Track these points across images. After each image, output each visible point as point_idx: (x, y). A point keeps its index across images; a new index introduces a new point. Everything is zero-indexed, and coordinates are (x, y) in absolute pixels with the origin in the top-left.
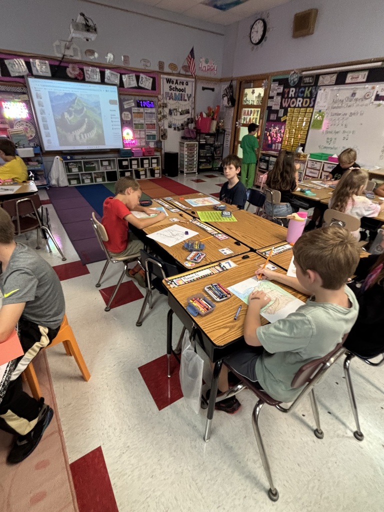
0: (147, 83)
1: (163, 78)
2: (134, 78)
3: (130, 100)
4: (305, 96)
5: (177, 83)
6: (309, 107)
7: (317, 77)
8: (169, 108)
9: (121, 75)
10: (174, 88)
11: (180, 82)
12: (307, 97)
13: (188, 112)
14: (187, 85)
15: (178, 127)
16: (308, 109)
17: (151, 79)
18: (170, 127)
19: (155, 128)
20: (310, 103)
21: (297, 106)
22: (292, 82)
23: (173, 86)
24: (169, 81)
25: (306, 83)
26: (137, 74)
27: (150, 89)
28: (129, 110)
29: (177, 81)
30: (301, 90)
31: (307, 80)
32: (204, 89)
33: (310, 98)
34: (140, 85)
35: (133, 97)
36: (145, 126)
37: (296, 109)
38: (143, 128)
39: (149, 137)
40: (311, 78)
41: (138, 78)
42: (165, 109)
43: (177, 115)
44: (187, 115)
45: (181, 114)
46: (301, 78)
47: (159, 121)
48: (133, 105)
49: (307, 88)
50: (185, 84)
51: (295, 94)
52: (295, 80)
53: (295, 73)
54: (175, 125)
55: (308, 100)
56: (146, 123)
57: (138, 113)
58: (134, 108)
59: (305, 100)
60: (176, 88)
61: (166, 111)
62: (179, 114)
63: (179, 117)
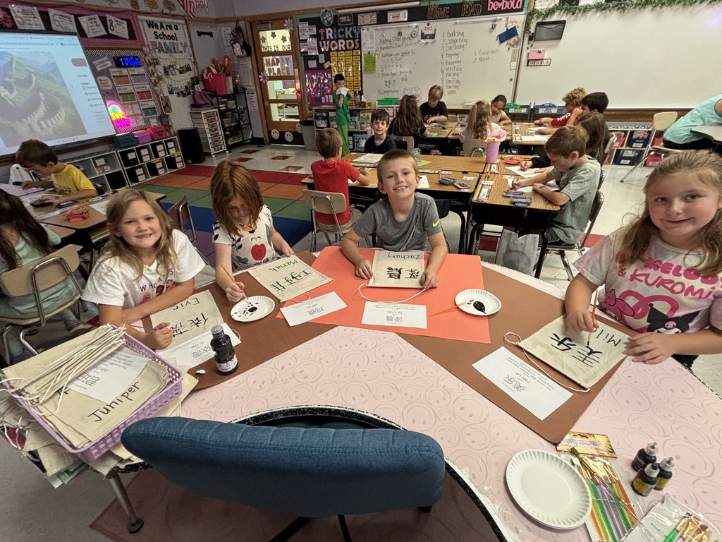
0: (121, 30)
1: (142, 20)
2: (99, 22)
3: (102, 57)
4: (347, 37)
5: (162, 27)
6: (354, 49)
7: (355, 15)
8: (163, 65)
9: (76, 17)
10: (160, 35)
11: (167, 26)
12: (349, 38)
13: (189, 69)
14: (177, 29)
15: (182, 92)
16: (355, 52)
17: (125, 23)
18: (171, 93)
19: (151, 97)
20: (355, 45)
21: (340, 49)
22: (326, 22)
23: (159, 32)
24: (151, 24)
25: (344, 23)
26: (102, 15)
27: (128, 38)
28: (106, 72)
29: (161, 24)
30: (339, 31)
31: (344, 19)
32: (200, 34)
33: (354, 39)
34: (110, 32)
35: (106, 52)
36: (137, 96)
37: (339, 53)
38: (135, 99)
39: (147, 111)
40: (348, 17)
41: (103, 20)
42: (157, 66)
43: (176, 74)
44: (188, 73)
45: (181, 73)
46: (336, 18)
47: (155, 86)
48: (109, 64)
49: (346, 29)
50: (173, 27)
51: (333, 35)
52: (329, 20)
53: (326, 11)
54: (177, 89)
55: (352, 41)
56: (137, 90)
57: (120, 76)
58: (113, 70)
59: (348, 41)
60: (164, 35)
61: (160, 69)
62: (177, 72)
63: (179, 77)
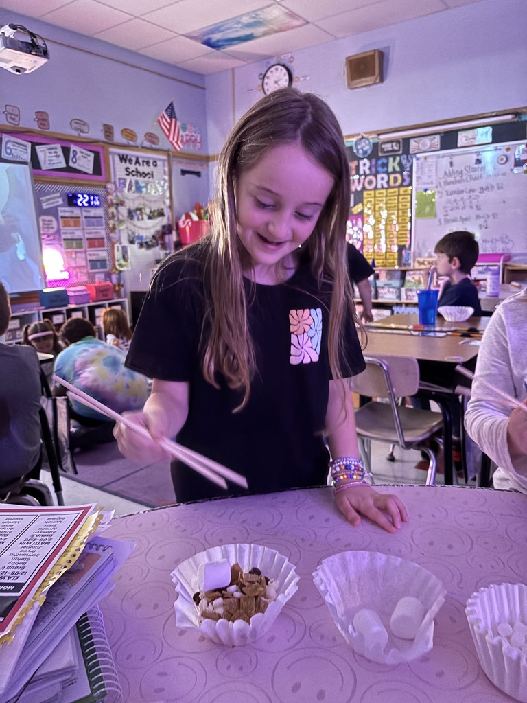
1: (114, 154)
2: (60, 153)
3: (53, 193)
4: (390, 170)
5: (137, 162)
7: (406, 141)
8: (128, 207)
9: (34, 145)
10: (133, 171)
11: (143, 161)
12: (394, 172)
15: (146, 243)
16: (402, 190)
17: (92, 155)
18: (132, 242)
21: (379, 186)
22: (361, 152)
23: (132, 167)
24: (123, 159)
25: (388, 152)
26: (65, 145)
27: (91, 172)
28: (53, 212)
29: (137, 159)
31: (388, 147)
32: (184, 172)
33: (401, 172)
34: (71, 164)
36: (85, 243)
37: (377, 192)
38: (81, 247)
39: (94, 264)
41: (66, 151)
42: (120, 208)
43: (142, 219)
45: (150, 218)
47: (112, 232)
48: (60, 201)
50: (151, 164)
51: (370, 168)
52: (365, 149)
53: (363, 138)
54: (140, 238)
56: (87, 236)
57: (72, 217)
58: (62, 209)
59: (392, 176)
60: (138, 172)
61: (123, 211)
62: (145, 217)
